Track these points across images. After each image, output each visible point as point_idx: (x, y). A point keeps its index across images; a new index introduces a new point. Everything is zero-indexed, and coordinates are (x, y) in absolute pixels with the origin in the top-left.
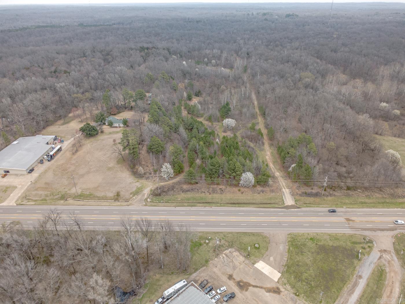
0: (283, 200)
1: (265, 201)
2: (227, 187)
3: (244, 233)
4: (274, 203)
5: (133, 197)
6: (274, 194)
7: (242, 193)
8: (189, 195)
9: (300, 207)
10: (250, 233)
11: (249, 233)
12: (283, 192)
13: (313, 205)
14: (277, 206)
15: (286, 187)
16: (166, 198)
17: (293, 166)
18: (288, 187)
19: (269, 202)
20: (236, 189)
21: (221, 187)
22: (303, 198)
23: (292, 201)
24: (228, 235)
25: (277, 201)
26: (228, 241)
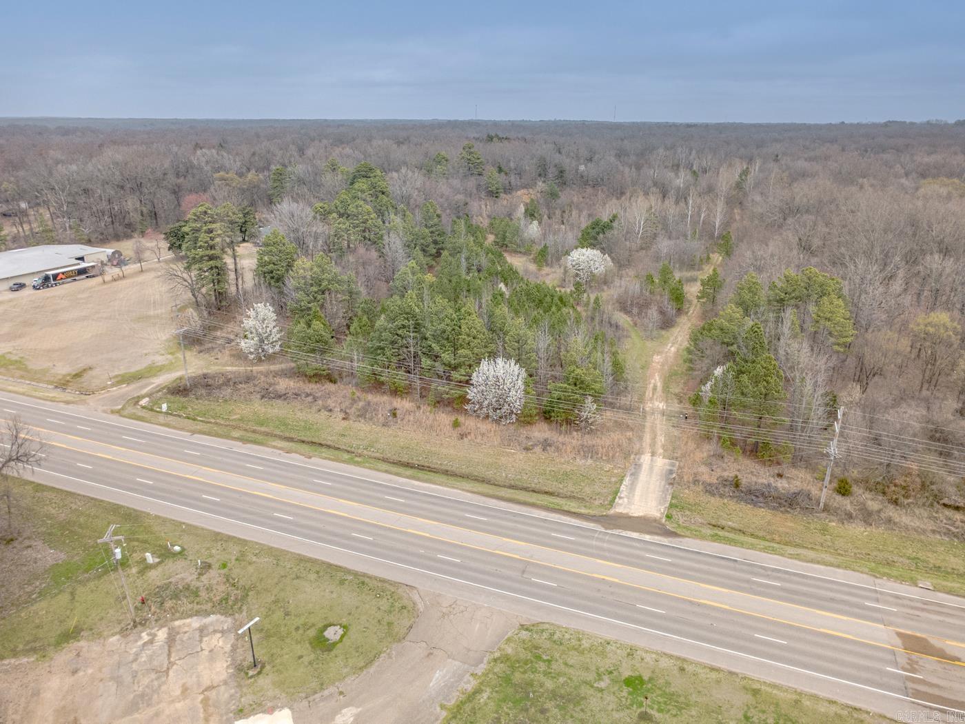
0: (616, 493)
2: (419, 407)
4: (571, 497)
5: (113, 385)
6: (590, 461)
7: (462, 436)
9: (679, 531)
10: (355, 573)
11: (348, 572)
12: (638, 466)
13: (751, 540)
14: (572, 506)
15: (666, 450)
16: (199, 405)
17: (719, 371)
18: (671, 453)
19: (552, 486)
20: (444, 418)
21: (399, 403)
22: (715, 501)
23: (654, 504)
24: (254, 559)
25: (587, 489)
26: (236, 580)
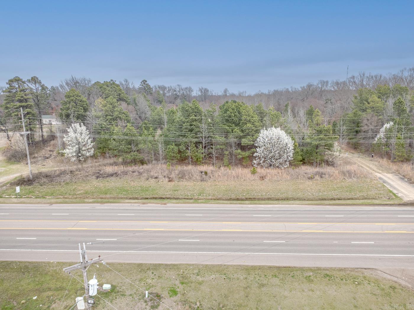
0: (390, 191)
1: (334, 194)
2: (219, 168)
3: (279, 268)
4: (366, 198)
6: (355, 179)
7: (262, 178)
8: (113, 183)
10: (310, 269)
11: (302, 269)
12: (380, 178)
15: (382, 170)
16: (45, 189)
17: (387, 126)
18: (388, 171)
21: (204, 168)
24: (200, 279)
25: (369, 193)
26: (198, 304)
